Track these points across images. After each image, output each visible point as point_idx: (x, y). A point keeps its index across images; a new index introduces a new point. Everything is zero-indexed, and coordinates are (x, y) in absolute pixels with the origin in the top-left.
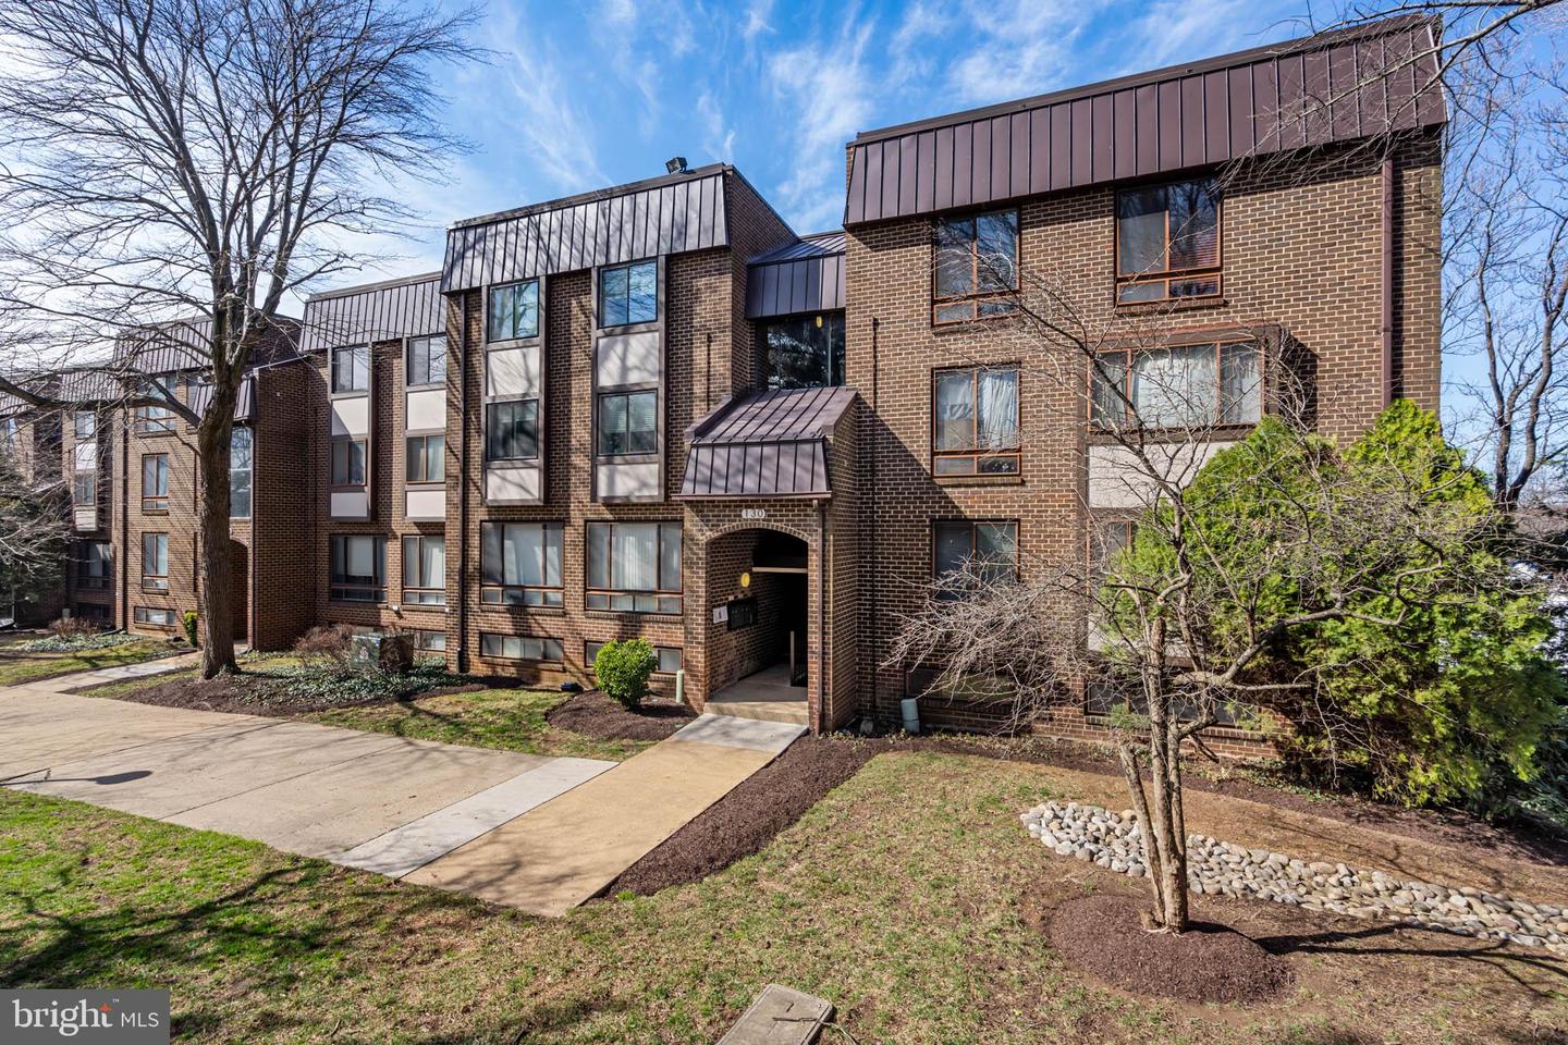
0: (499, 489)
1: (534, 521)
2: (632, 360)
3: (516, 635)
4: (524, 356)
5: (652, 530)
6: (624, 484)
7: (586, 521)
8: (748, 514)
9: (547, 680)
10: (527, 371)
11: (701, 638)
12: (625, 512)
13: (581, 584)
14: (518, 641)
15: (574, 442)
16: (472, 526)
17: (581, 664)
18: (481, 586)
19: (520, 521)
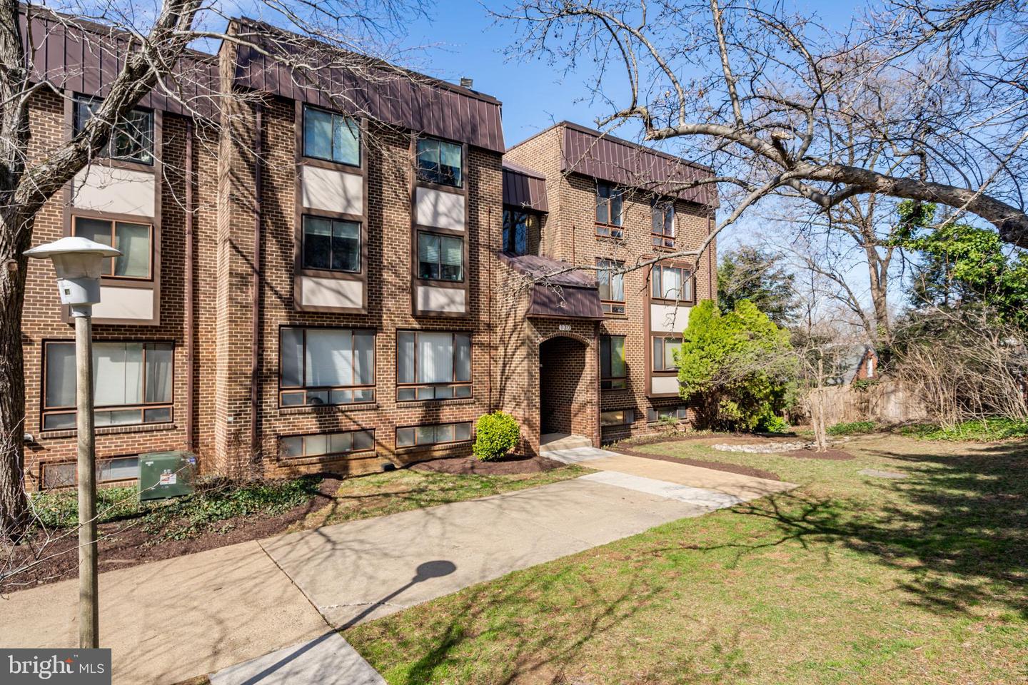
0: (313, 292)
1: (346, 327)
2: (442, 208)
3: (323, 433)
4: (342, 177)
5: (447, 339)
6: (437, 299)
7: (397, 329)
8: (562, 328)
9: (355, 468)
10: (345, 191)
11: (538, 405)
12: (432, 323)
13: (393, 381)
14: (323, 437)
15: (385, 263)
16: (267, 329)
17: (393, 447)
18: (280, 390)
19: (321, 327)
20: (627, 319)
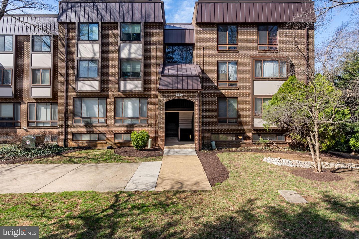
0: (82, 86)
1: (95, 97)
2: (132, 51)
3: (88, 133)
4: (93, 46)
5: (138, 100)
6: (130, 86)
7: (115, 98)
8: (178, 95)
9: (99, 146)
10: (94, 50)
11: (164, 129)
12: (129, 95)
13: (113, 116)
14: (88, 135)
15: (110, 73)
16: (69, 99)
17: (113, 141)
18: (73, 118)
19: (87, 97)
20: (239, 89)
